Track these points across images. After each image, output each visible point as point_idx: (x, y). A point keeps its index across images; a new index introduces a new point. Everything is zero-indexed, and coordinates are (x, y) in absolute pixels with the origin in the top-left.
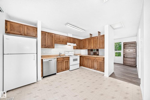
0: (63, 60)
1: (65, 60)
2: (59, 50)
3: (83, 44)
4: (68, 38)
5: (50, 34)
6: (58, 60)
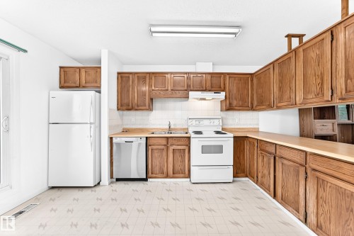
0: (165, 145)
1: (172, 145)
3: (260, 91)
4: (192, 75)
5: (138, 75)
6: (151, 142)
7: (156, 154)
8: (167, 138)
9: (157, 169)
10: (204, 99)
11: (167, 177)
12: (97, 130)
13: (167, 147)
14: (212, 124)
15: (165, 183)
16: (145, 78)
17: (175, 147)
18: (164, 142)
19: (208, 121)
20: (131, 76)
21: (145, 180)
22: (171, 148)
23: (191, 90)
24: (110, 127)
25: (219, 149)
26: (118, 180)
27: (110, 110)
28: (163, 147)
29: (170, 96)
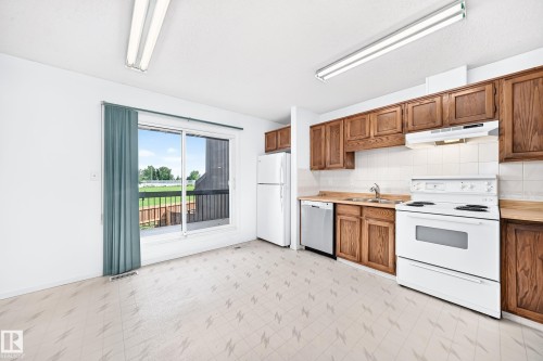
0: (357, 217)
1: (367, 218)
2: (374, 175)
4: (410, 106)
5: (332, 124)
6: (340, 209)
7: (347, 227)
8: (361, 207)
9: (347, 247)
10: (441, 143)
11: (360, 261)
12: (288, 191)
13: (361, 220)
14: (466, 190)
15: (357, 270)
16: (338, 126)
17: (372, 222)
18: (356, 212)
19: (459, 184)
20: (323, 127)
21: (333, 257)
22: (366, 223)
23: (410, 132)
24: (300, 189)
25: (460, 240)
26: (307, 249)
27: (299, 171)
28: (355, 219)
29: (375, 145)
